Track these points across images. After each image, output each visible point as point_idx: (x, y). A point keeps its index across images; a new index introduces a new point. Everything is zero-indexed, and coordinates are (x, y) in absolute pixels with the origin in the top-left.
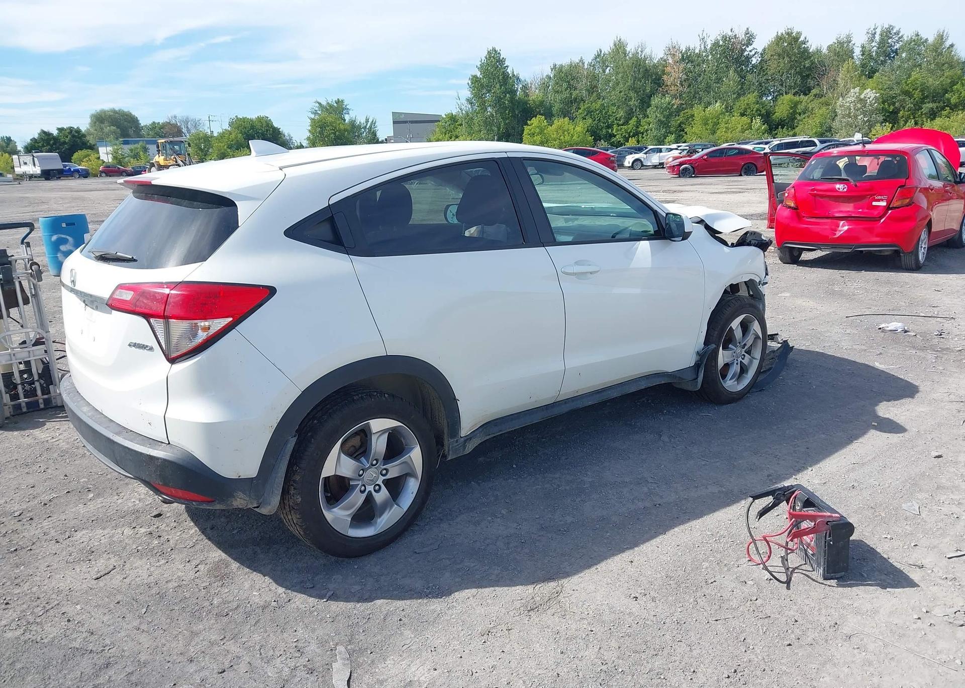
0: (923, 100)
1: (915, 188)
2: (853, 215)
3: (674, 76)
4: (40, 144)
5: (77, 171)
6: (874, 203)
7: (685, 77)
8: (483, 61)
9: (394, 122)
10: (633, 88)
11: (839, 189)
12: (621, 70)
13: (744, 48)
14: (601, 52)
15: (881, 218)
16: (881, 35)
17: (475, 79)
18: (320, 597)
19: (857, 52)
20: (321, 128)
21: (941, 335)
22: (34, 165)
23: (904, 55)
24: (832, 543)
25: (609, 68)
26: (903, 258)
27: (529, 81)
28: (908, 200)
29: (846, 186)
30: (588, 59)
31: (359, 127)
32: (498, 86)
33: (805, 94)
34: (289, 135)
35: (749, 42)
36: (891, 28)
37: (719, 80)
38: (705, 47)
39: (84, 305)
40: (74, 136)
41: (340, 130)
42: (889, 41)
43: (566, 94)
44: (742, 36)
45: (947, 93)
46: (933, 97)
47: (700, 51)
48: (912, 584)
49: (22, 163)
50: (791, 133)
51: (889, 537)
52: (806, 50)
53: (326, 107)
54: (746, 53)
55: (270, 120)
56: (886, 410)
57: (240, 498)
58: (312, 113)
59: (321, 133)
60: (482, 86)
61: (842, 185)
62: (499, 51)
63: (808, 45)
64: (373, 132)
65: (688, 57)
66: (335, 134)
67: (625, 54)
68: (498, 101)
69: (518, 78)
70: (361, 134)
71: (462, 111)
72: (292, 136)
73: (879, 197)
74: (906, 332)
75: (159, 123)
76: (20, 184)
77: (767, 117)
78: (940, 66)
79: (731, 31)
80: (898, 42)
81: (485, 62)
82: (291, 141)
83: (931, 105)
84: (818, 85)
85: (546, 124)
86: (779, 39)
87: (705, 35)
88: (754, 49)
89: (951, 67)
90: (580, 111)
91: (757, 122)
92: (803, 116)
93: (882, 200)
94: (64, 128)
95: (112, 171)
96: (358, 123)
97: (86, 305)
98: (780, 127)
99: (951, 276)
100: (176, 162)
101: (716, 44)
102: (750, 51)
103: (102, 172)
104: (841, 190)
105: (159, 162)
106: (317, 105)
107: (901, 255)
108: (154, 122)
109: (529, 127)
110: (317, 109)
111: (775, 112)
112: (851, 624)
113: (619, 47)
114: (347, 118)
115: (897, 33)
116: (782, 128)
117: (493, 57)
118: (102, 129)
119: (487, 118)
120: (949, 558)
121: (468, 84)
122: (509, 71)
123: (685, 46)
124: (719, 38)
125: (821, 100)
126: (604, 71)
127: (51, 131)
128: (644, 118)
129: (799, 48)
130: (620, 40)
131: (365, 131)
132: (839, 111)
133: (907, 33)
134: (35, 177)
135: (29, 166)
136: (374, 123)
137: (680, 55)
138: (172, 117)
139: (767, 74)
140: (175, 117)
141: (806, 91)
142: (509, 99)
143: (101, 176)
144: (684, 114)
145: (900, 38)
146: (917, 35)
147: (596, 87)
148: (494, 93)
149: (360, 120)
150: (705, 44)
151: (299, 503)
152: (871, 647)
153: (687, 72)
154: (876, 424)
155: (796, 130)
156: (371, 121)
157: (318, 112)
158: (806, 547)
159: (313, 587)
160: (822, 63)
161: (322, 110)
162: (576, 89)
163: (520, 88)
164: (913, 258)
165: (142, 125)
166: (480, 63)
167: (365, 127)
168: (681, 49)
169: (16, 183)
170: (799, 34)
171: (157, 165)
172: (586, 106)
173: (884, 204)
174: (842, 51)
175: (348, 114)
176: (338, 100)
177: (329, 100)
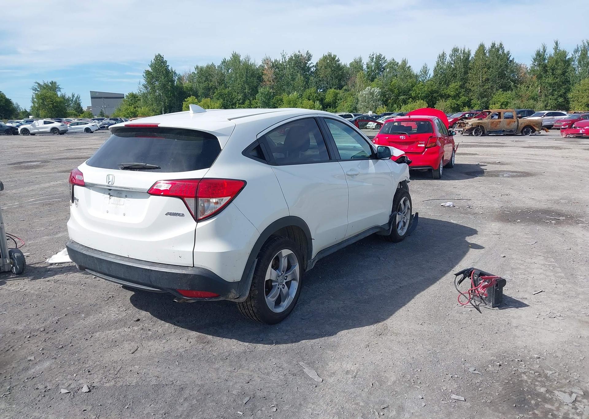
0: (398, 95)
1: (437, 138)
2: (409, 152)
3: (269, 75)
6: (419, 145)
7: (274, 77)
8: (153, 62)
9: (92, 98)
10: (246, 82)
11: (401, 138)
12: (238, 71)
13: (306, 62)
14: (225, 59)
15: (422, 153)
16: (376, 59)
17: (148, 73)
18: (271, 343)
19: (365, 67)
20: (43, 100)
21: (470, 207)
23: (388, 70)
24: (498, 289)
25: (230, 70)
26: (433, 173)
27: (182, 75)
28: (434, 144)
29: (404, 137)
30: (218, 63)
31: (68, 100)
32: (163, 77)
33: (340, 89)
35: (309, 59)
36: (380, 55)
37: (293, 79)
38: (285, 60)
39: (109, 196)
41: (57, 102)
42: (380, 62)
43: (206, 84)
44: (305, 55)
45: (410, 91)
46: (404, 92)
47: (282, 62)
48: (526, 305)
50: (334, 110)
51: (506, 289)
52: (339, 65)
53: (43, 86)
54: (308, 65)
55: (3, 93)
56: (470, 239)
57: (233, 293)
58: (33, 90)
59: (43, 103)
60: (153, 77)
61: (403, 136)
62: (162, 56)
63: (340, 62)
64: (78, 104)
65: (276, 65)
66: (53, 104)
67: (240, 62)
68: (164, 87)
69: (175, 73)
70: (70, 104)
71: (141, 91)
73: (421, 142)
74: (454, 207)
77: (322, 101)
78: (406, 77)
79: (299, 52)
80: (384, 63)
81: (154, 62)
82: (19, 108)
83: (403, 97)
84: (346, 84)
85: (197, 101)
86: (325, 58)
87: (284, 53)
88: (312, 63)
89: (411, 77)
90: (215, 94)
91: (317, 103)
92: (340, 101)
93: (423, 144)
96: (67, 97)
97: (111, 196)
98: (328, 107)
99: (456, 181)
101: (291, 59)
102: (310, 64)
104: (402, 139)
106: (37, 84)
107: (432, 171)
109: (186, 103)
110: (36, 87)
111: (325, 99)
112: (514, 322)
113: (236, 57)
114: (59, 94)
115: (384, 58)
116: (330, 107)
117: (159, 60)
119: (156, 97)
120: (534, 294)
121: (143, 75)
122: (170, 68)
123: (274, 59)
124: (292, 55)
125: (348, 93)
126: (228, 71)
128: (253, 100)
129: (336, 64)
130: (236, 53)
131: (72, 102)
132: (360, 99)
133: (389, 59)
136: (78, 98)
137: (271, 64)
139: (319, 77)
141: (340, 87)
142: (170, 85)
144: (276, 98)
145: (385, 61)
146: (393, 60)
147: (224, 80)
148: (160, 81)
149: (68, 95)
150: (285, 59)
151: (257, 295)
152: (528, 329)
153: (276, 74)
154: (471, 246)
155: (337, 109)
156: (76, 96)
157: (38, 89)
158: (481, 295)
159: (263, 340)
160: (347, 73)
161: (41, 89)
162: (211, 81)
163: (177, 79)
164: (438, 172)
166: (151, 63)
167: (72, 100)
168: (272, 60)
170: (335, 56)
172: (219, 91)
173: (423, 145)
174: (357, 65)
175: (60, 91)
176: (52, 81)
177: (46, 82)
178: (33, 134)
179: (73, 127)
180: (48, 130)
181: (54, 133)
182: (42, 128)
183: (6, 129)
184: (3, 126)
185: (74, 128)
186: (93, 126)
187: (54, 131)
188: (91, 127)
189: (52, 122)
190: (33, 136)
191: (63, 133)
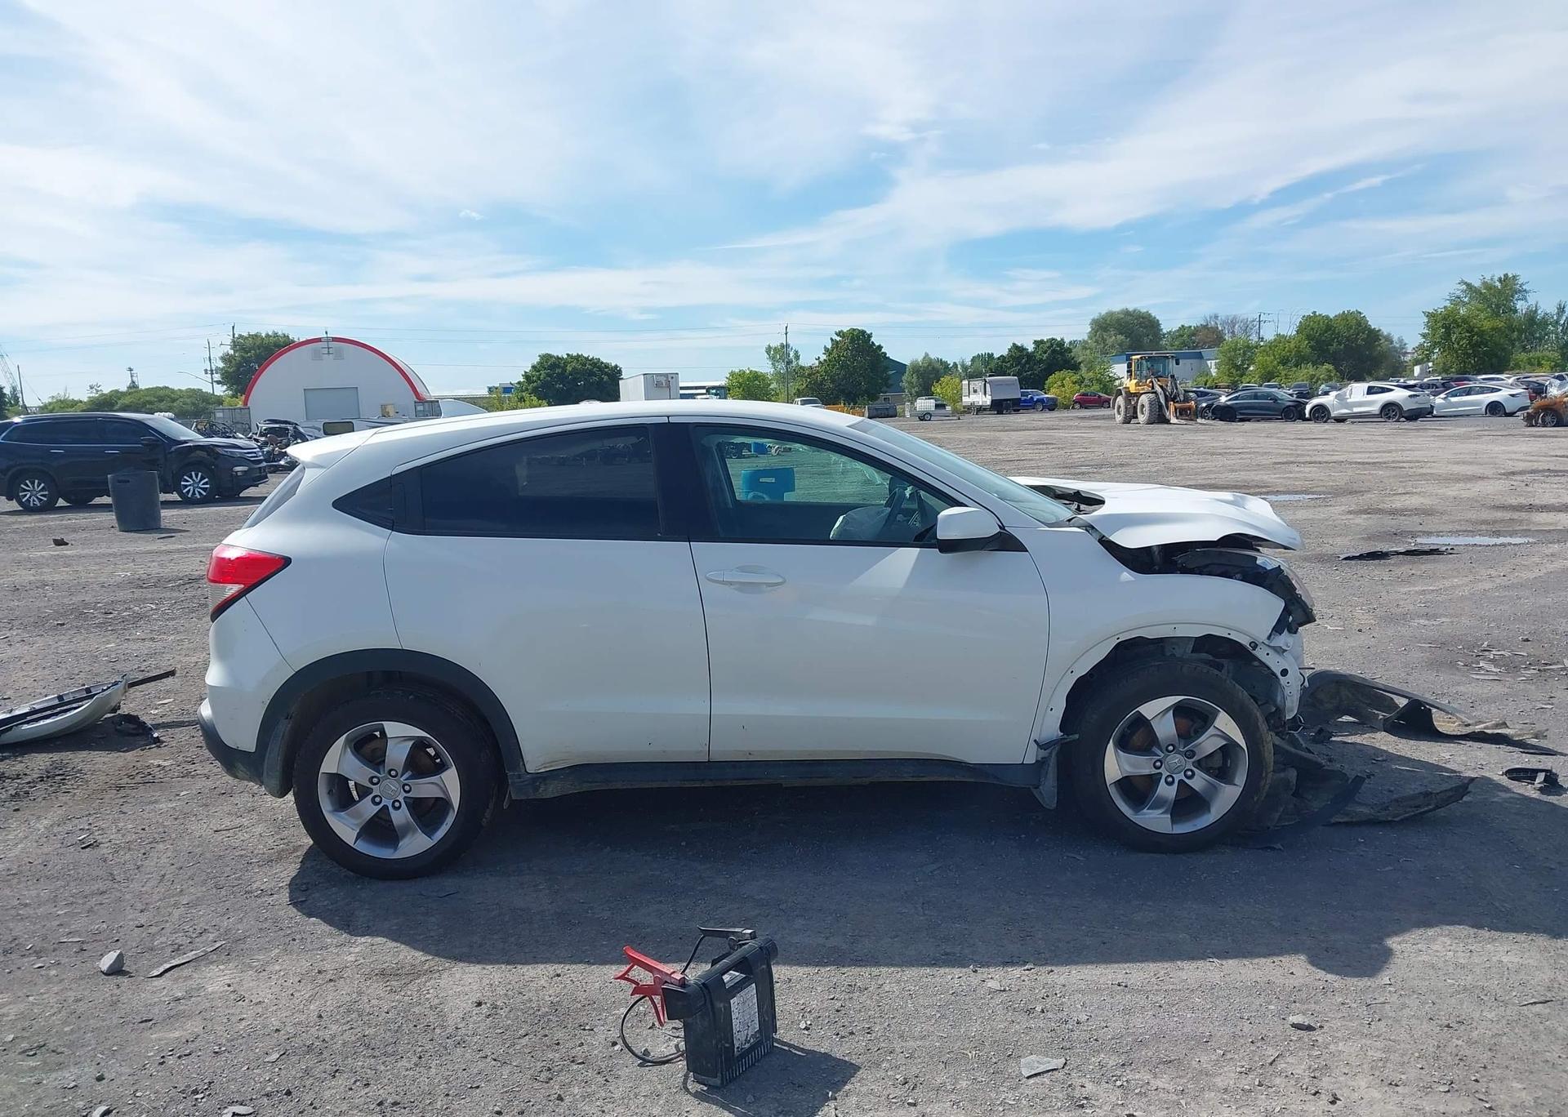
4: (1008, 364)
5: (1041, 401)
22: (985, 394)
34: (1401, 341)
40: (1054, 351)
49: (971, 390)
53: (1480, 291)
70: (1548, 335)
72: (1406, 341)
75: (1191, 327)
76: (959, 419)
94: (1043, 340)
95: (1090, 401)
96: (1543, 315)
100: (1153, 388)
103: (1076, 403)
105: (1128, 388)
106: (1464, 287)
108: (1183, 326)
114: (1521, 306)
118: (1104, 340)
127: (1025, 346)
131: (1556, 329)
134: (985, 410)
135: (978, 396)
138: (1211, 317)
140: (1216, 317)
143: (1073, 408)
149: (1547, 308)
157: (1464, 300)
161: (1472, 297)
165: (1165, 331)
167: (1557, 322)
169: (955, 418)
171: (1126, 393)
175: (1525, 299)
176: (1506, 275)
177: (1488, 278)
178: (1340, 420)
179: (1454, 399)
180: (1375, 409)
181: (1389, 418)
182: (1360, 404)
183: (1283, 407)
184: (1280, 400)
185: (1456, 402)
186: (1513, 395)
187: (1390, 411)
188: (1506, 400)
189: (1387, 389)
190: (1340, 426)
191: (1414, 416)
